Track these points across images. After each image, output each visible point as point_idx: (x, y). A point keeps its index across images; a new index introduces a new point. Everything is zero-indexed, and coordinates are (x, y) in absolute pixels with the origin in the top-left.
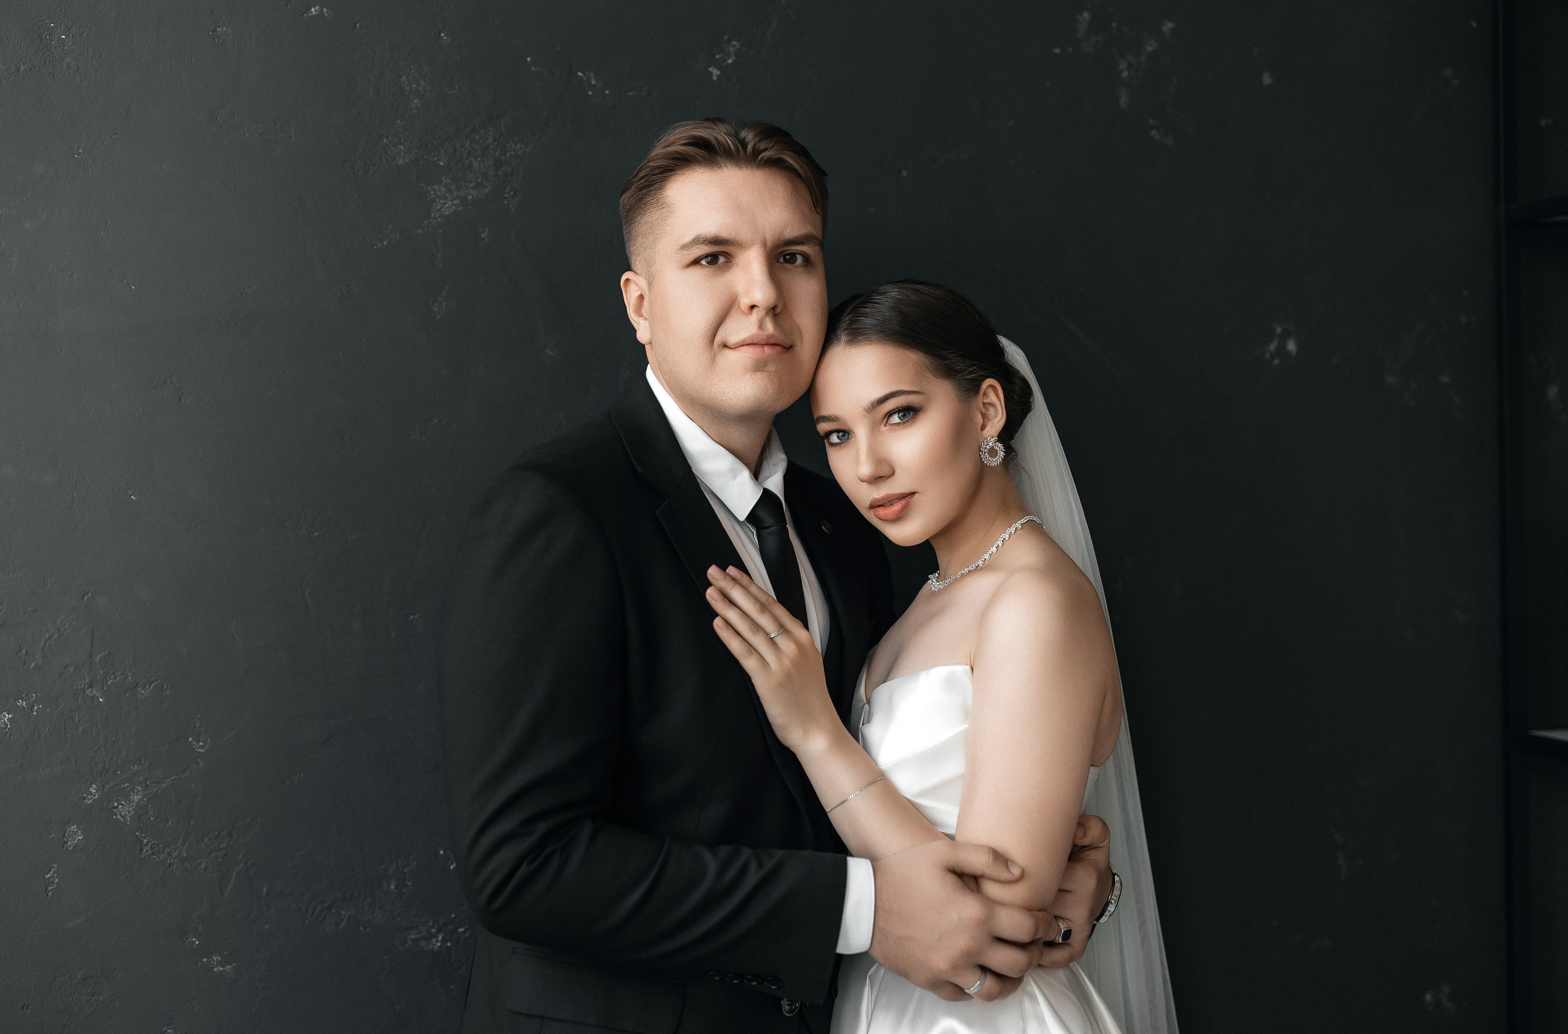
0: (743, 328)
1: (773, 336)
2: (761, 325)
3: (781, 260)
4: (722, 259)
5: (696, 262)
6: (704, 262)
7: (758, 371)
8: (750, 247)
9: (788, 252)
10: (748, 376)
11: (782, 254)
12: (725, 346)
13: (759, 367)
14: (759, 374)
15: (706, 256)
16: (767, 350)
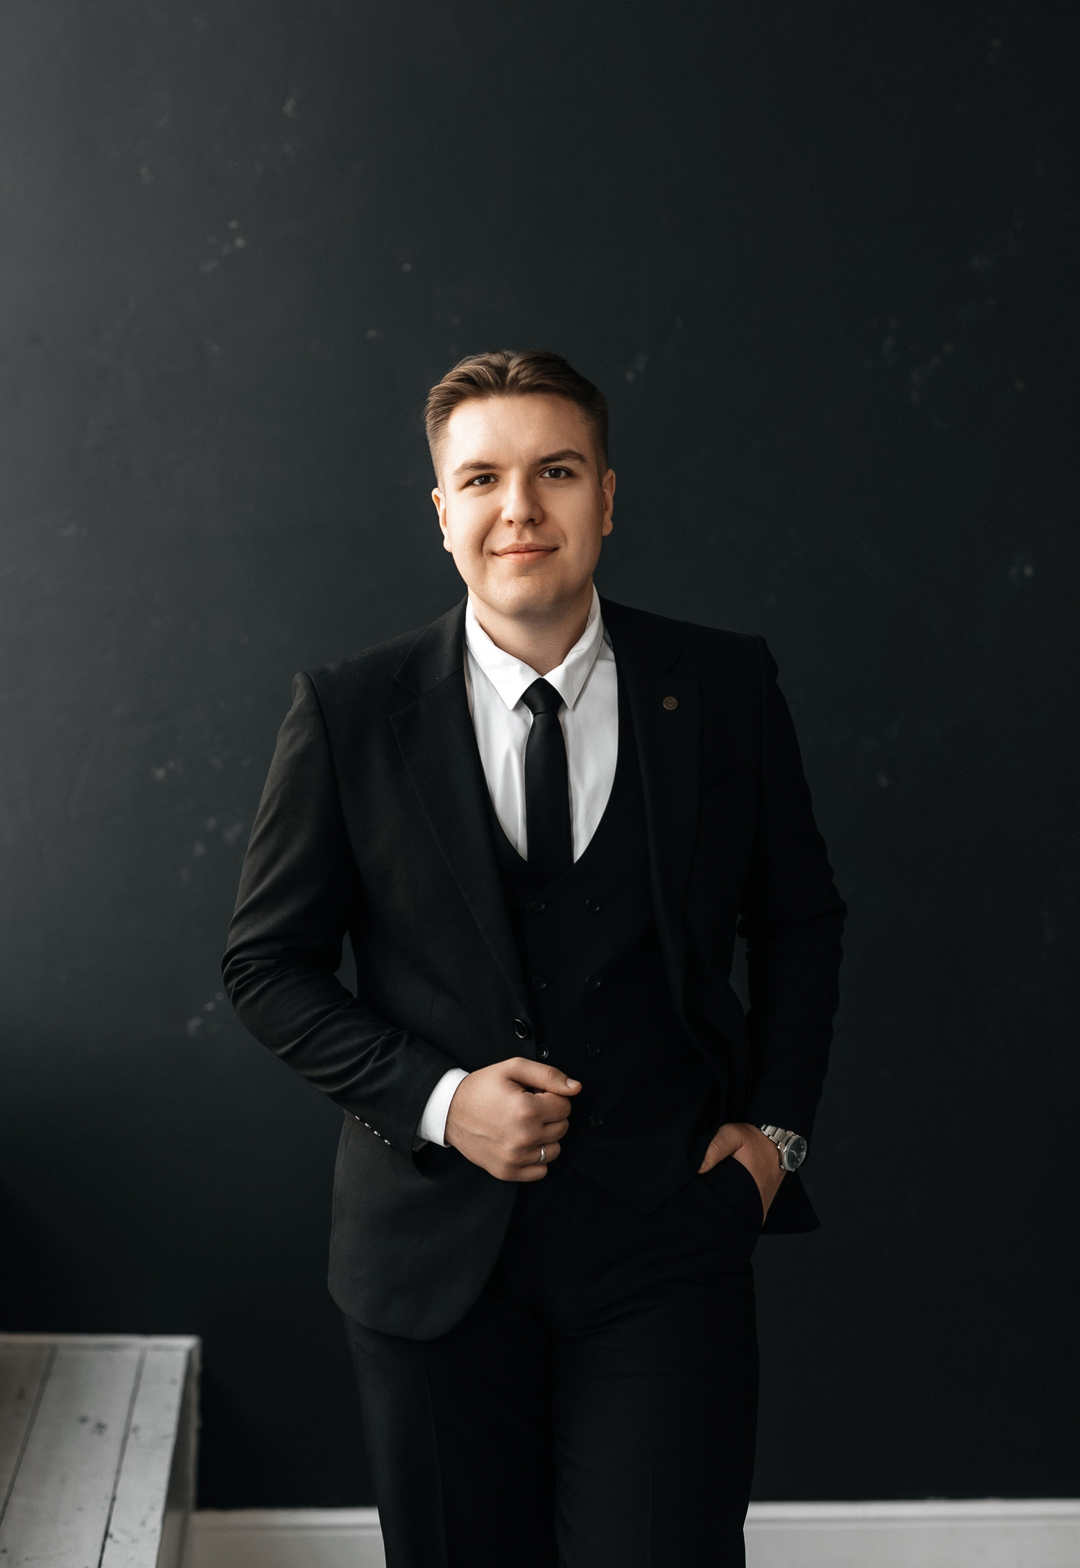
0: (505, 538)
1: (531, 544)
2: (520, 536)
3: (547, 475)
4: (492, 480)
5: (469, 483)
6: (477, 482)
7: (522, 576)
8: (509, 468)
9: (552, 468)
10: (513, 580)
11: (547, 469)
12: (494, 554)
13: (524, 570)
14: (523, 579)
15: (479, 477)
16: (527, 556)
